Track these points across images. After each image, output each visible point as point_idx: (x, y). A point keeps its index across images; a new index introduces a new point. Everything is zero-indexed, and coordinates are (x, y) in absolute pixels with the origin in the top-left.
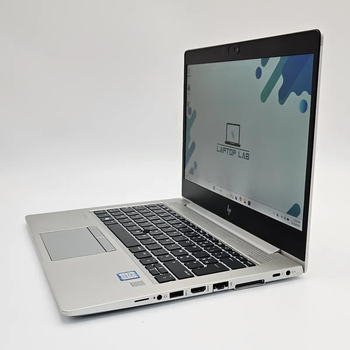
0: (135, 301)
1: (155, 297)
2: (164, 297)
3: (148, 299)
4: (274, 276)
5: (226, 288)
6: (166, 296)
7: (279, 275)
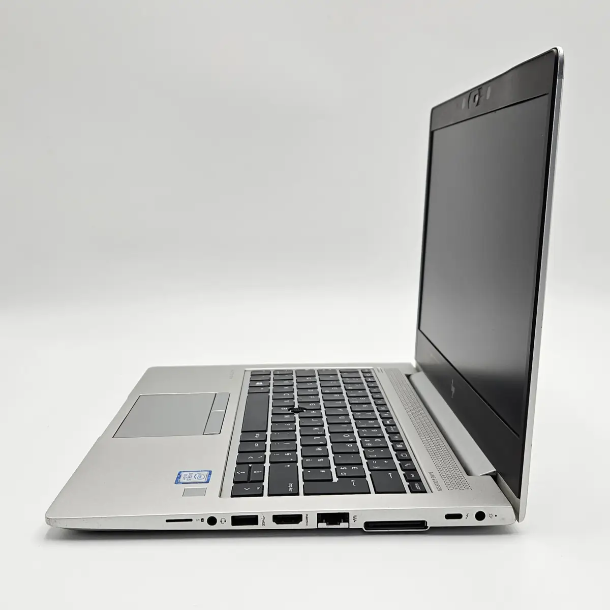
0: (167, 521)
1: (203, 519)
2: (221, 521)
3: (191, 520)
4: (449, 517)
5: (343, 525)
6: (225, 521)
7: (459, 516)
